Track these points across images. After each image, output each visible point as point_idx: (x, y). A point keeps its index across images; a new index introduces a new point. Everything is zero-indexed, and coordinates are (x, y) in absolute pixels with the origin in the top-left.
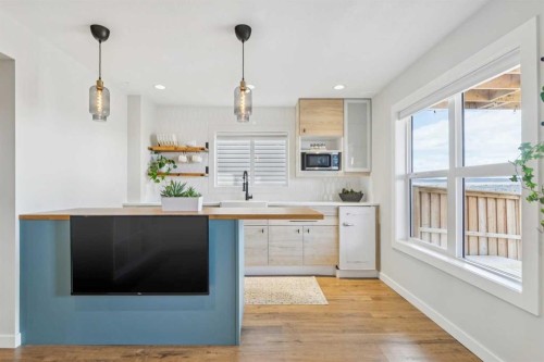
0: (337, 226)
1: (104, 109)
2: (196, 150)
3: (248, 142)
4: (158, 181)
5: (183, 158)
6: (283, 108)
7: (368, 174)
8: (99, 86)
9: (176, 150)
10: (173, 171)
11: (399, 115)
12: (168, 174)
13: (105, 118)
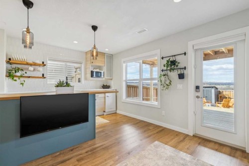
0: (105, 97)
1: (30, 43)
2: (39, 65)
3: (64, 63)
4: (16, 80)
5: (31, 68)
6: (81, 52)
7: (111, 79)
8: (28, 31)
9: (27, 64)
10: (26, 75)
11: (124, 62)
12: (21, 76)
13: (30, 48)
